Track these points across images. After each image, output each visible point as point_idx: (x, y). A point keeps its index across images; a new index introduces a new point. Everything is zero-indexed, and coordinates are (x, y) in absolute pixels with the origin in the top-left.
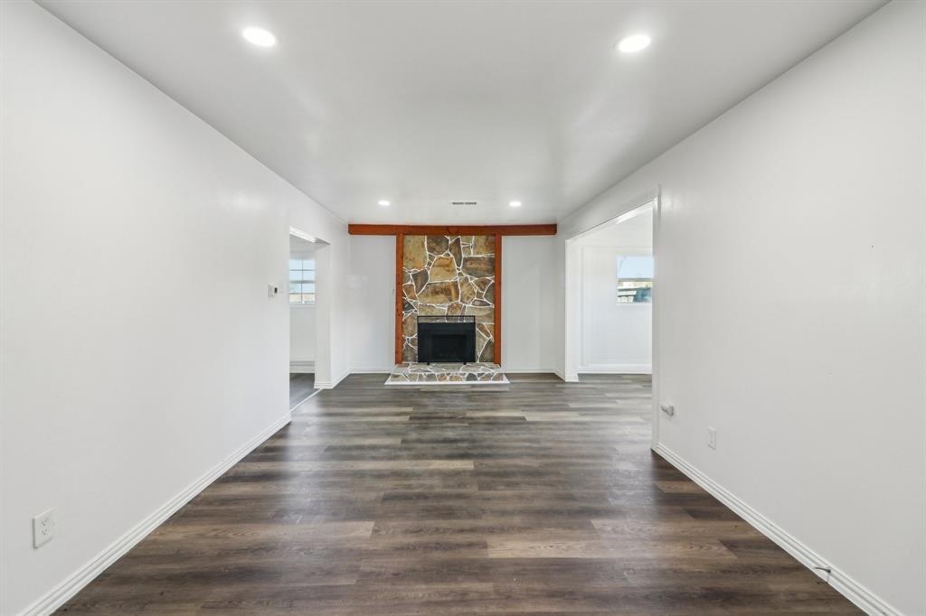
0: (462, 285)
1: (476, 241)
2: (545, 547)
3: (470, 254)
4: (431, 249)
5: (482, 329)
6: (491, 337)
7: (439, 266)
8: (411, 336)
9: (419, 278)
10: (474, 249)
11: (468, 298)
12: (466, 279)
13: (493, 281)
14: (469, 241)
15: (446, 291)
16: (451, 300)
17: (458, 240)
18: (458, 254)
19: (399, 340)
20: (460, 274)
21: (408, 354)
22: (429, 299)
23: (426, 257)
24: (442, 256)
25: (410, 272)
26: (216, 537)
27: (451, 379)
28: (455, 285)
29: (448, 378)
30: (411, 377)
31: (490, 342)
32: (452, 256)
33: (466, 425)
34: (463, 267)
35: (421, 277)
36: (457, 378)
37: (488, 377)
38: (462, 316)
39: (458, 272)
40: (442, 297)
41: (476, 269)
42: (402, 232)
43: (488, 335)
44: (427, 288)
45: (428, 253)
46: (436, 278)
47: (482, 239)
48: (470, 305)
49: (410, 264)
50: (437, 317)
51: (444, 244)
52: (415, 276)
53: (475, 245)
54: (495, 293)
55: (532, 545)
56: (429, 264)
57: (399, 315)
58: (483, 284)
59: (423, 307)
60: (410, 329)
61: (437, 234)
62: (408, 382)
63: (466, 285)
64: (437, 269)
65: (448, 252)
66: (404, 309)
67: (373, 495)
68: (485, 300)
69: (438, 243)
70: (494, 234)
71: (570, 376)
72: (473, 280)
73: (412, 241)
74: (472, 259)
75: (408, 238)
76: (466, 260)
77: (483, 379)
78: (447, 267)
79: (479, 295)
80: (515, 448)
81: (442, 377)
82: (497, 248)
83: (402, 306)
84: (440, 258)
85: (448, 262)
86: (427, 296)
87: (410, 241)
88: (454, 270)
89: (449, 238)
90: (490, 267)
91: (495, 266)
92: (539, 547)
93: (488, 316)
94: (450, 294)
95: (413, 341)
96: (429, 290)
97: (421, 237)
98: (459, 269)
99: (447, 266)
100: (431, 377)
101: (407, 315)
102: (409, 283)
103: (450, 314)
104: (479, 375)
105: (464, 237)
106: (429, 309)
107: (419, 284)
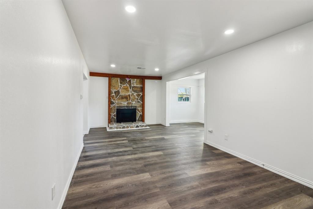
0: (131, 96)
1: (136, 81)
3: (134, 85)
4: (121, 83)
5: (138, 110)
6: (141, 113)
7: (124, 89)
8: (114, 114)
9: (116, 93)
10: (135, 83)
11: (134, 100)
12: (133, 93)
13: (142, 95)
14: (134, 81)
15: (126, 98)
16: (128, 101)
17: (130, 81)
18: (130, 85)
19: (109, 115)
20: (131, 92)
21: (113, 120)
22: (120, 101)
23: (119, 86)
24: (125, 85)
25: (113, 91)
26: (96, 187)
28: (129, 95)
29: (130, 127)
30: (117, 128)
31: (141, 115)
32: (128, 85)
34: (132, 89)
35: (117, 93)
36: (133, 127)
37: (143, 126)
38: (132, 106)
39: (130, 91)
40: (125, 100)
41: (136, 90)
42: (110, 76)
43: (140, 112)
44: (119, 96)
45: (120, 84)
46: (123, 93)
47: (138, 80)
48: (134, 102)
49: (113, 88)
50: (123, 107)
51: (125, 81)
52: (115, 92)
53: (136, 82)
54: (143, 98)
56: (120, 88)
57: (109, 106)
58: (138, 95)
59: (118, 104)
60: (113, 111)
61: (123, 78)
62: (116, 130)
63: (133, 96)
64: (123, 90)
65: (127, 84)
66: (111, 104)
67: (140, 166)
68: (139, 101)
69: (123, 81)
70: (142, 79)
71: (167, 125)
72: (135, 94)
73: (114, 80)
74: (135, 87)
75: (112, 78)
76: (133, 87)
77: (141, 127)
78: (126, 89)
79: (137, 99)
80: (169, 146)
81: (128, 127)
82: (143, 83)
83: (110, 103)
84: (124, 86)
85: (127, 88)
86: (119, 99)
87: (113, 80)
88: (129, 91)
89: (127, 79)
90: (141, 90)
91: (143, 89)
93: (140, 106)
94: (128, 99)
95: (114, 115)
97: (117, 78)
98: (131, 90)
99: (127, 89)
100: (124, 127)
101: (112, 106)
102: (113, 95)
103: (127, 106)
104: (140, 126)
105: (132, 79)
106: (120, 104)
107: (117, 95)
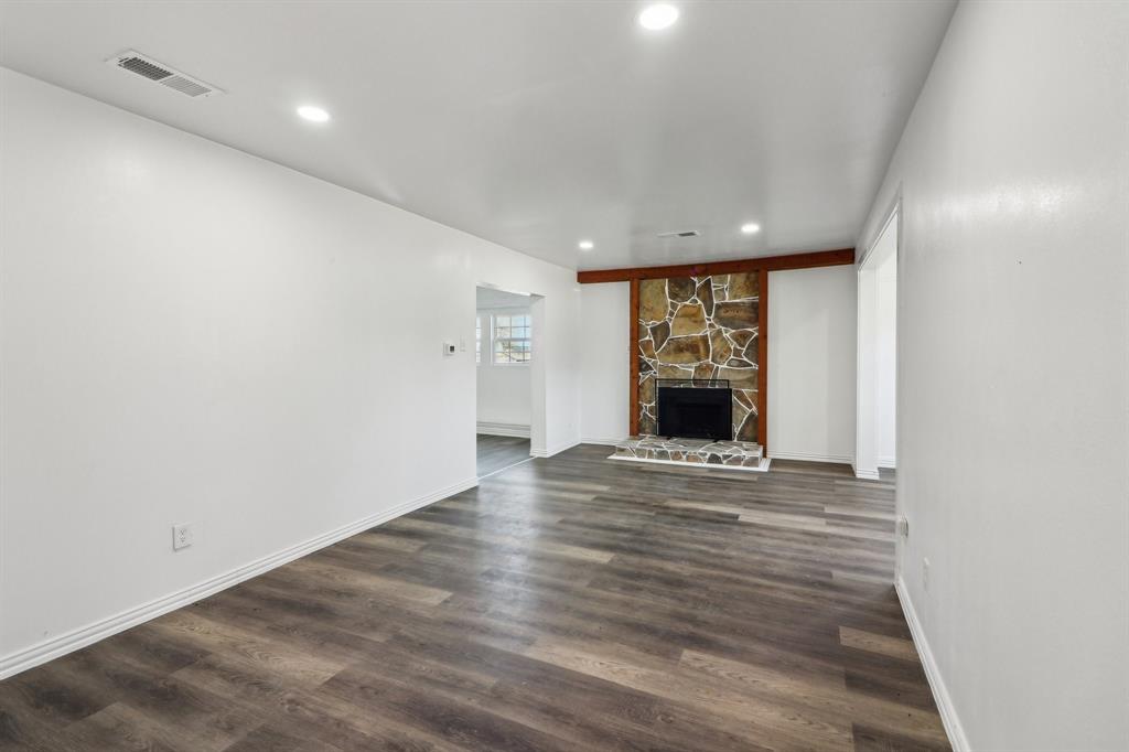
0: (713, 339)
1: (733, 281)
2: (594, 663)
3: (724, 299)
4: (673, 296)
5: (741, 396)
6: (754, 409)
7: (684, 316)
8: (649, 405)
9: (659, 332)
10: (728, 290)
11: (721, 356)
12: (719, 332)
13: (756, 334)
14: (722, 282)
15: (693, 348)
16: (699, 360)
17: (707, 285)
18: (708, 301)
19: (635, 408)
20: (711, 325)
21: (646, 425)
22: (670, 359)
23: (667, 306)
24: (687, 303)
25: (648, 324)
27: (688, 459)
28: (705, 339)
29: (684, 457)
30: (640, 452)
31: (752, 415)
32: (700, 302)
33: (653, 514)
34: (715, 316)
35: (662, 331)
36: (696, 459)
37: (738, 460)
38: (714, 381)
39: (708, 322)
40: (687, 355)
41: (733, 318)
42: (636, 277)
43: (750, 406)
44: (668, 344)
45: (669, 300)
46: (678, 333)
47: (741, 278)
48: (725, 366)
49: (648, 315)
50: (681, 381)
51: (689, 288)
52: (654, 330)
53: (731, 287)
54: (759, 349)
55: (580, 656)
56: (671, 314)
57: (634, 377)
58: (741, 338)
59: (663, 369)
60: (648, 394)
61: (679, 276)
62: (635, 459)
63: (718, 340)
64: (682, 320)
65: (695, 297)
66: (641, 370)
68: (745, 359)
69: (682, 287)
70: (757, 270)
71: (865, 470)
72: (728, 333)
73: (650, 288)
74: (726, 305)
75: (645, 282)
76: (718, 307)
77: (730, 463)
78: (694, 317)
79: (737, 353)
81: (676, 456)
82: (761, 289)
83: (638, 366)
84: (685, 306)
85: (694, 311)
86: (668, 354)
87: (646, 287)
88: (703, 321)
89: (695, 279)
90: (752, 315)
91: (759, 313)
92: (586, 661)
93: (749, 380)
94: (698, 351)
95: (651, 410)
96: (672, 347)
97: (661, 280)
98: (708, 319)
99: (694, 315)
100: (663, 455)
101: (644, 377)
102: (647, 338)
103: (698, 377)
104: (726, 457)
105: (717, 278)
106: (670, 371)
107: (659, 339)
